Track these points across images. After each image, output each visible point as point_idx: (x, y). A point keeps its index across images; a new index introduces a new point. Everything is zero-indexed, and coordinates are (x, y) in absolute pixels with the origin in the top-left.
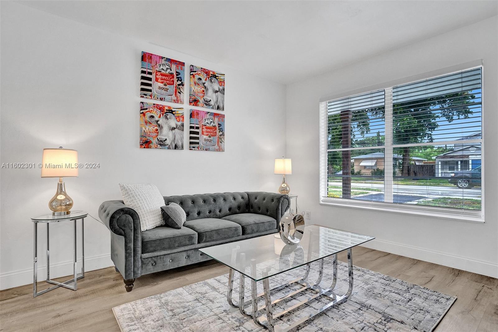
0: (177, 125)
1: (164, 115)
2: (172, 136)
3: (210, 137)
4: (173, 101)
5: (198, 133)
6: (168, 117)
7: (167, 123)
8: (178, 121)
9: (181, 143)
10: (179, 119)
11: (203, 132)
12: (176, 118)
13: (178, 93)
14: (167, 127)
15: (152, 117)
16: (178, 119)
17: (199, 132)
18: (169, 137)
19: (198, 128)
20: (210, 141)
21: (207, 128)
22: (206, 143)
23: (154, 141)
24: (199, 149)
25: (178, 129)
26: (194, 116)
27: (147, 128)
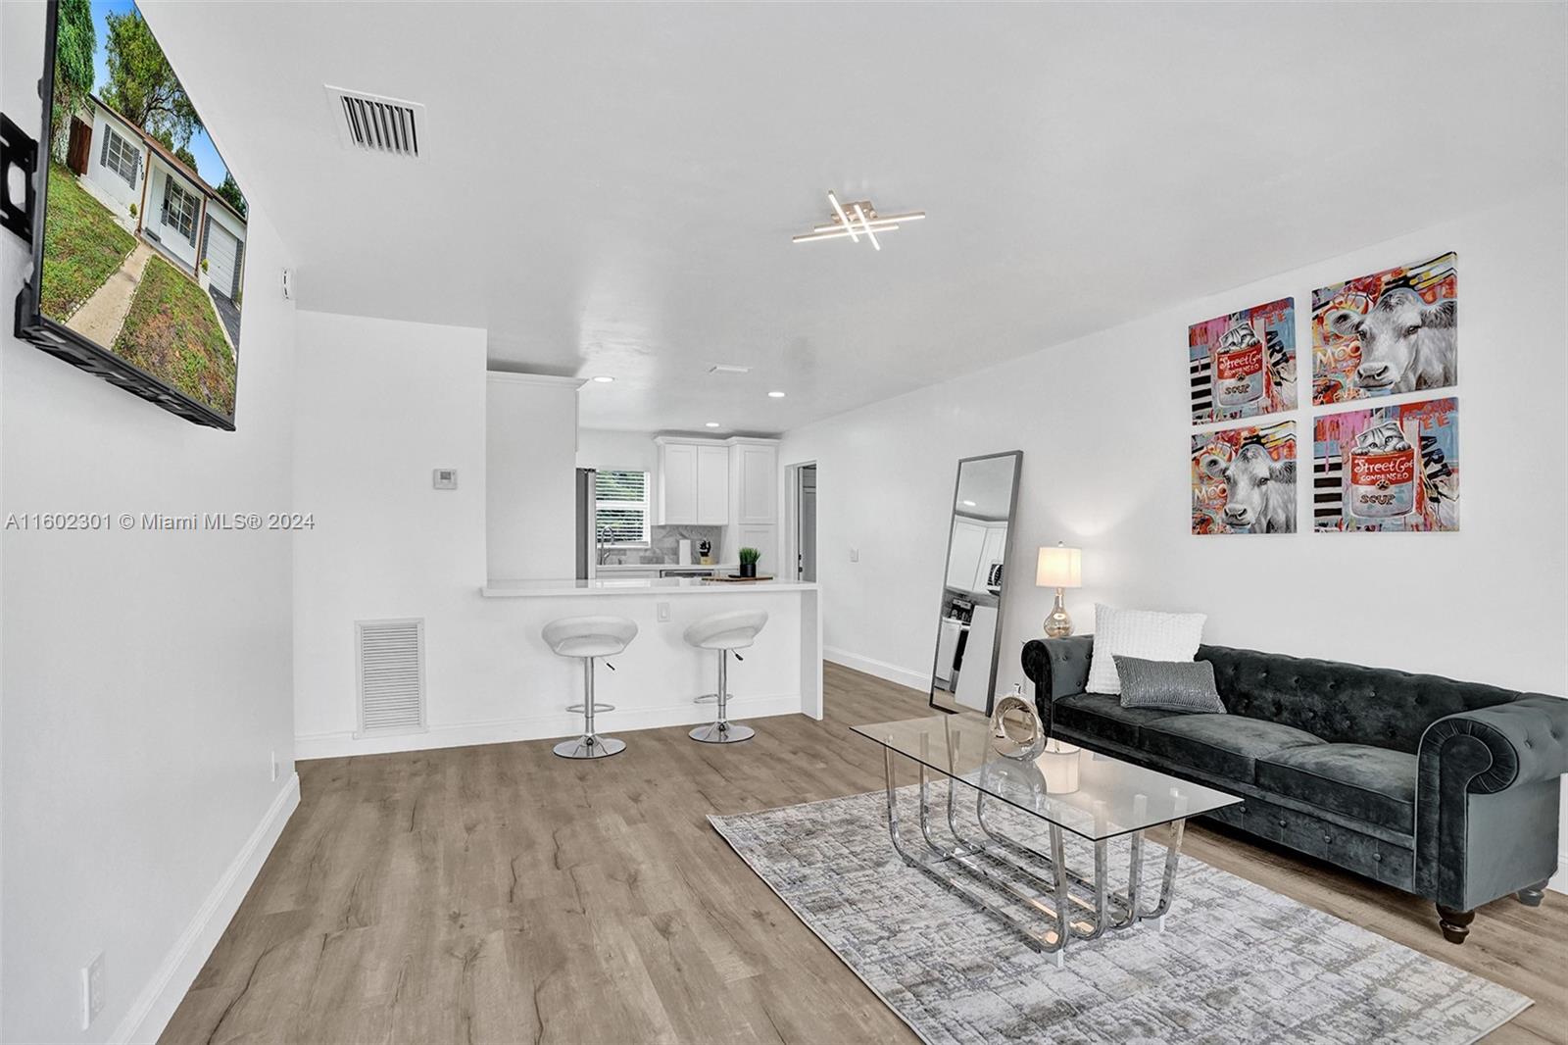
0: (1271, 471)
1: (1240, 451)
2: (1260, 501)
3: (1383, 487)
4: (1261, 411)
5: (1337, 482)
6: (1249, 454)
7: (1246, 469)
8: (1276, 460)
9: (1284, 516)
10: (1278, 454)
11: (1354, 475)
12: (1270, 453)
13: (1274, 386)
14: (1247, 481)
15: (1214, 462)
16: (1275, 456)
17: (1340, 479)
18: (1251, 504)
19: (1337, 467)
20: (1387, 501)
21: (1371, 461)
22: (1370, 507)
23: (1219, 518)
24: (1340, 528)
25: (1276, 481)
26: (1324, 434)
27: (1204, 491)
